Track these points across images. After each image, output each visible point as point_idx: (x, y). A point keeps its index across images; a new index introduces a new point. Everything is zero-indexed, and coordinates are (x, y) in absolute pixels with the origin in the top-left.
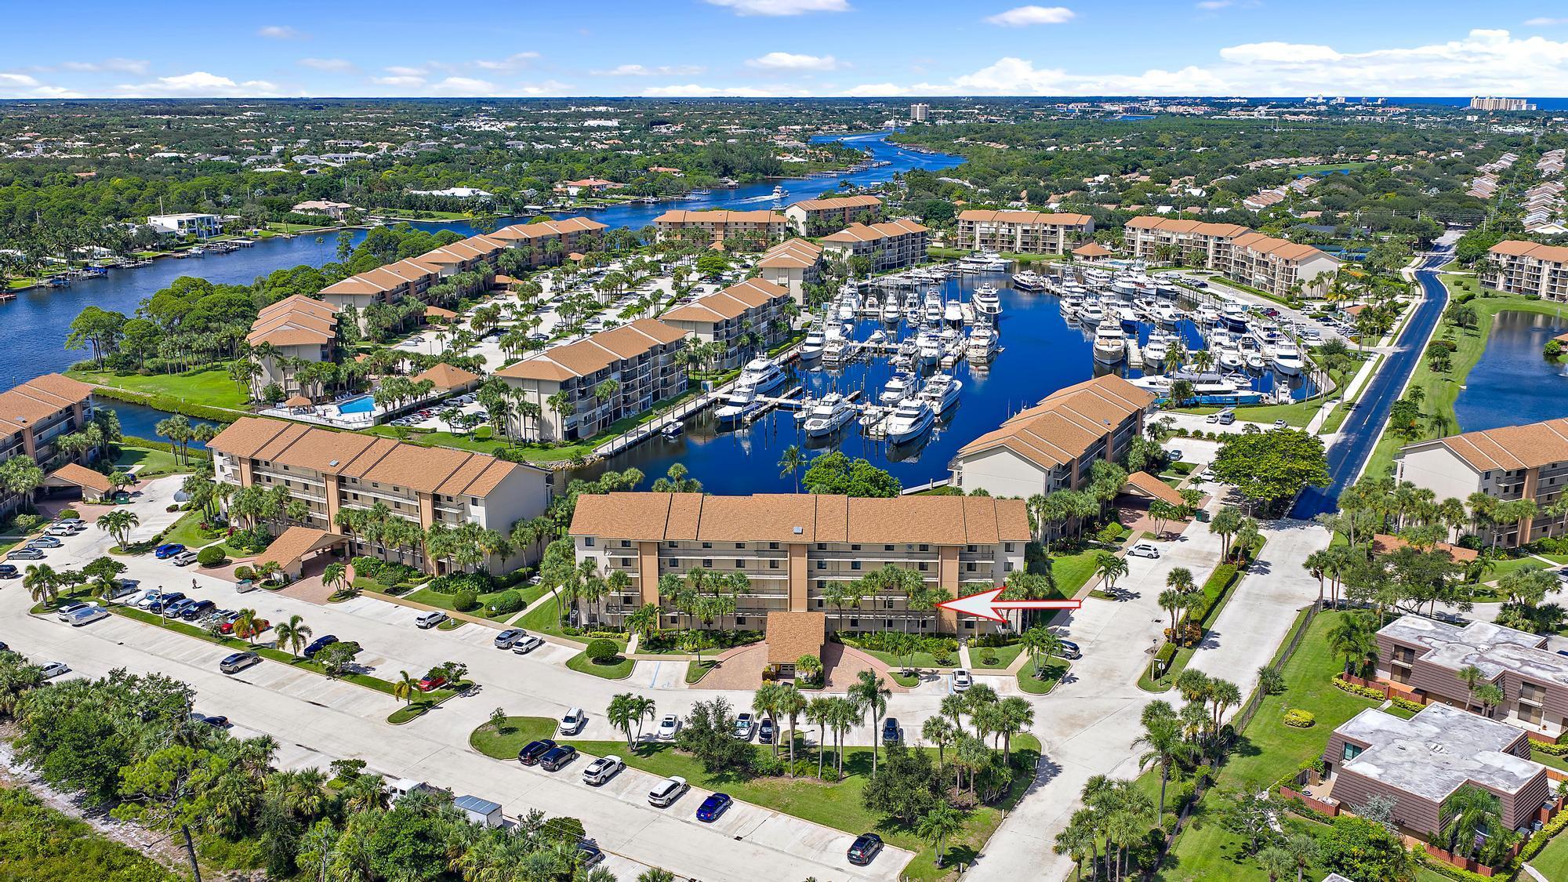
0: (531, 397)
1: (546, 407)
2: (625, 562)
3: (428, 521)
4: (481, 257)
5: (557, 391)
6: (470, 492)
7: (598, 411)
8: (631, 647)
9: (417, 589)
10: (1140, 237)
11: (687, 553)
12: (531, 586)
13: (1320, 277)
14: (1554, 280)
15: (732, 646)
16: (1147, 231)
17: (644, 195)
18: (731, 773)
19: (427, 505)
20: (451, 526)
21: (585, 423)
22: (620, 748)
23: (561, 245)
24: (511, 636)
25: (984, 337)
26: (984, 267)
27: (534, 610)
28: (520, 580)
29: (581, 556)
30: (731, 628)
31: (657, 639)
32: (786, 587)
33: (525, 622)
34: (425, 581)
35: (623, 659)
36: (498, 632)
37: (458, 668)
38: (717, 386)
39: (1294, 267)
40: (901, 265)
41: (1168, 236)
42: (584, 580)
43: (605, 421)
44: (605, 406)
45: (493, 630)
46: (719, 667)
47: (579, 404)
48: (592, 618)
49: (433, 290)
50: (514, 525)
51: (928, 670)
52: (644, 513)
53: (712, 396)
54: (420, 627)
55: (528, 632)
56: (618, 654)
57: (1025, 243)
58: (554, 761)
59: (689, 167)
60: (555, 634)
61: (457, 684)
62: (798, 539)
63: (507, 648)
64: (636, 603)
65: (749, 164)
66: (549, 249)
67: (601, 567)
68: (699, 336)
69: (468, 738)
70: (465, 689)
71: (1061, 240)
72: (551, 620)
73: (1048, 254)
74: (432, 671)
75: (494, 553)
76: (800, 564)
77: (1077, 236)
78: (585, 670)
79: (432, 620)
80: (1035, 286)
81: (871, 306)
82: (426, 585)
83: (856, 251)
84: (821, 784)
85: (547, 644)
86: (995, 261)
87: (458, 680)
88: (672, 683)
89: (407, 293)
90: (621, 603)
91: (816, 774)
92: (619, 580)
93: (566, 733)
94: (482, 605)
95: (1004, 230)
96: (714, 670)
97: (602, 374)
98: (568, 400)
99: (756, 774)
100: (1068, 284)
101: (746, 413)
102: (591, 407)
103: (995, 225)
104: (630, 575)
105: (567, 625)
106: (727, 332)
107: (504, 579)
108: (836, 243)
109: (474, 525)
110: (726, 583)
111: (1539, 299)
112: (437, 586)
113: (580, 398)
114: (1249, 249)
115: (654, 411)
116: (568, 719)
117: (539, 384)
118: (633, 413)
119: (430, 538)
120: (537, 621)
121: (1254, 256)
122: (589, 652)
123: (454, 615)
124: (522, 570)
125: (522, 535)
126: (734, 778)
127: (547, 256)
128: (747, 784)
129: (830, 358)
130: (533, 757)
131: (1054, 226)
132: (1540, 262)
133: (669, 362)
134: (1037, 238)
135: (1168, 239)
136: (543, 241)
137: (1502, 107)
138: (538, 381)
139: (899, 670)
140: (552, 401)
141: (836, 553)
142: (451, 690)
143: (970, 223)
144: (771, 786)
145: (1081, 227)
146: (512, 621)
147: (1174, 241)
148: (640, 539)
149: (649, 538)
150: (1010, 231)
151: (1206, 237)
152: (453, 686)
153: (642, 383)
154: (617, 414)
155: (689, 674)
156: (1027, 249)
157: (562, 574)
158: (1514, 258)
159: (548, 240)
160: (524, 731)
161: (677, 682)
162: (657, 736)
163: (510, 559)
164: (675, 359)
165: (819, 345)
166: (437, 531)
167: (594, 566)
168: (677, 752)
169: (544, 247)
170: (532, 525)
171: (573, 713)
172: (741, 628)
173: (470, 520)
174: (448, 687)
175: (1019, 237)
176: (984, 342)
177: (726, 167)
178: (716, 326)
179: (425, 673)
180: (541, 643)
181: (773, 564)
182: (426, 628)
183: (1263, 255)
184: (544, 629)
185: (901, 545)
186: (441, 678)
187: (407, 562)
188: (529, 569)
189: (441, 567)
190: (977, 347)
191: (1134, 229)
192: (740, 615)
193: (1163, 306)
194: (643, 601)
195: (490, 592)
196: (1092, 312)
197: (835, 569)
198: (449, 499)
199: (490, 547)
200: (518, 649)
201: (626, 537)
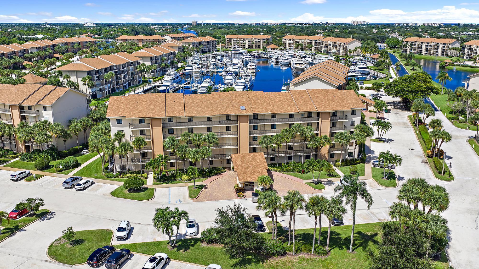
0: (73, 79)
1: (81, 83)
2: (142, 132)
3: (17, 121)
4: (47, 46)
5: (86, 75)
6: (43, 103)
7: (106, 86)
8: (150, 182)
9: (12, 161)
10: (288, 42)
11: (179, 124)
12: (82, 155)
13: (356, 48)
14: (427, 48)
15: (209, 176)
16: (290, 40)
17: (109, 39)
18: (250, 257)
19: (16, 113)
20: (31, 124)
21: (100, 91)
22: (163, 246)
23: (80, 46)
24: (73, 180)
25: (253, 65)
26: (238, 52)
27: (86, 167)
28: (75, 153)
29: (114, 130)
30: (207, 167)
31: (164, 175)
32: (237, 141)
33: (82, 173)
34: (18, 157)
35: (146, 189)
36: (65, 180)
37: (37, 202)
38: (155, 81)
39: (347, 45)
40: (209, 52)
41: (298, 41)
42: (117, 144)
43: (109, 91)
44: (109, 85)
45: (62, 178)
46: (206, 188)
47: (97, 83)
48: (123, 167)
49: (26, 55)
50: (70, 122)
51: (326, 180)
52: (151, 103)
53: (154, 85)
54: (13, 180)
55: (84, 178)
56: (144, 186)
57: (249, 45)
58: (116, 262)
59: (123, 33)
60: (101, 178)
61: (37, 212)
62: (244, 113)
63: (71, 188)
64: (149, 156)
65: (144, 31)
66: (75, 46)
67: (127, 136)
68: (144, 63)
69: (46, 250)
70: (44, 215)
71: (262, 44)
72: (97, 171)
73: (257, 49)
74: (18, 205)
75: (58, 137)
76: (245, 127)
77: (267, 42)
78: (124, 196)
79: (21, 176)
80: (259, 56)
81: (204, 61)
82: (18, 159)
83: (193, 45)
84: (317, 258)
85: (96, 184)
86: (241, 50)
87: (37, 210)
88: (182, 200)
89: (15, 55)
90: (140, 156)
91: (310, 250)
92: (140, 143)
93: (120, 239)
94: (53, 166)
95: (242, 41)
96: (204, 191)
97: (106, 70)
98: (91, 80)
99: (268, 255)
100: (270, 54)
101: (171, 89)
102: (102, 85)
103: (238, 40)
104: (146, 140)
105: (108, 172)
106: (156, 61)
107: (66, 152)
108: (186, 43)
109: (46, 122)
110: (204, 140)
111: (422, 55)
112: (25, 158)
113: (97, 80)
114: (329, 42)
115: (130, 89)
116: (121, 229)
117: (77, 73)
118: (121, 90)
119: (19, 130)
120: (88, 172)
121: (332, 44)
122: (125, 186)
123: (35, 172)
124: (77, 147)
125: (75, 126)
126: (253, 260)
127: (75, 50)
128: (264, 264)
129: (196, 74)
130: (98, 261)
131: (259, 39)
132: (422, 43)
133: (134, 70)
134: (254, 43)
135: (298, 42)
136: (73, 44)
137: (360, 23)
138: (77, 71)
139: (309, 181)
140: (84, 80)
141: (263, 120)
142: (33, 217)
143: (230, 39)
144: (284, 263)
145: (268, 39)
146: (73, 173)
147: (300, 43)
148: (151, 117)
149: (157, 116)
150: (244, 41)
151: (311, 40)
152: (34, 214)
153: (124, 77)
154: (114, 90)
155: (190, 193)
156: (250, 48)
157: (104, 141)
158: (412, 42)
159: (74, 44)
160: (88, 241)
161: (184, 198)
162: (185, 235)
163: (69, 140)
164: (137, 68)
165: (191, 70)
166: (22, 126)
167: (123, 136)
168: (204, 245)
169: (73, 46)
170: (81, 122)
171: (124, 225)
172: (212, 166)
173: (43, 119)
174: (31, 215)
175: (247, 43)
176: (254, 67)
177: (136, 32)
178: (151, 58)
179: (13, 207)
180: (93, 183)
181: (228, 129)
182: (17, 180)
183: (335, 43)
184: (93, 175)
185: (298, 114)
186: (25, 210)
187: (7, 148)
188: (80, 147)
189: (27, 148)
190: (251, 69)
191: (286, 39)
192: (211, 159)
193: (308, 58)
194: (154, 155)
195: (58, 159)
196: (285, 60)
197: (262, 129)
198: (30, 108)
199: (56, 133)
200: (78, 187)
201: (142, 117)
